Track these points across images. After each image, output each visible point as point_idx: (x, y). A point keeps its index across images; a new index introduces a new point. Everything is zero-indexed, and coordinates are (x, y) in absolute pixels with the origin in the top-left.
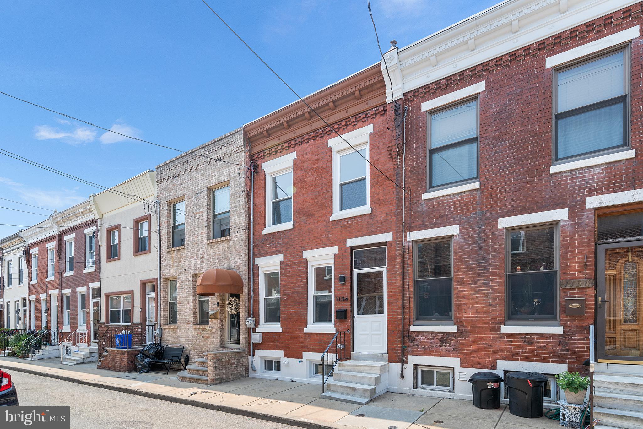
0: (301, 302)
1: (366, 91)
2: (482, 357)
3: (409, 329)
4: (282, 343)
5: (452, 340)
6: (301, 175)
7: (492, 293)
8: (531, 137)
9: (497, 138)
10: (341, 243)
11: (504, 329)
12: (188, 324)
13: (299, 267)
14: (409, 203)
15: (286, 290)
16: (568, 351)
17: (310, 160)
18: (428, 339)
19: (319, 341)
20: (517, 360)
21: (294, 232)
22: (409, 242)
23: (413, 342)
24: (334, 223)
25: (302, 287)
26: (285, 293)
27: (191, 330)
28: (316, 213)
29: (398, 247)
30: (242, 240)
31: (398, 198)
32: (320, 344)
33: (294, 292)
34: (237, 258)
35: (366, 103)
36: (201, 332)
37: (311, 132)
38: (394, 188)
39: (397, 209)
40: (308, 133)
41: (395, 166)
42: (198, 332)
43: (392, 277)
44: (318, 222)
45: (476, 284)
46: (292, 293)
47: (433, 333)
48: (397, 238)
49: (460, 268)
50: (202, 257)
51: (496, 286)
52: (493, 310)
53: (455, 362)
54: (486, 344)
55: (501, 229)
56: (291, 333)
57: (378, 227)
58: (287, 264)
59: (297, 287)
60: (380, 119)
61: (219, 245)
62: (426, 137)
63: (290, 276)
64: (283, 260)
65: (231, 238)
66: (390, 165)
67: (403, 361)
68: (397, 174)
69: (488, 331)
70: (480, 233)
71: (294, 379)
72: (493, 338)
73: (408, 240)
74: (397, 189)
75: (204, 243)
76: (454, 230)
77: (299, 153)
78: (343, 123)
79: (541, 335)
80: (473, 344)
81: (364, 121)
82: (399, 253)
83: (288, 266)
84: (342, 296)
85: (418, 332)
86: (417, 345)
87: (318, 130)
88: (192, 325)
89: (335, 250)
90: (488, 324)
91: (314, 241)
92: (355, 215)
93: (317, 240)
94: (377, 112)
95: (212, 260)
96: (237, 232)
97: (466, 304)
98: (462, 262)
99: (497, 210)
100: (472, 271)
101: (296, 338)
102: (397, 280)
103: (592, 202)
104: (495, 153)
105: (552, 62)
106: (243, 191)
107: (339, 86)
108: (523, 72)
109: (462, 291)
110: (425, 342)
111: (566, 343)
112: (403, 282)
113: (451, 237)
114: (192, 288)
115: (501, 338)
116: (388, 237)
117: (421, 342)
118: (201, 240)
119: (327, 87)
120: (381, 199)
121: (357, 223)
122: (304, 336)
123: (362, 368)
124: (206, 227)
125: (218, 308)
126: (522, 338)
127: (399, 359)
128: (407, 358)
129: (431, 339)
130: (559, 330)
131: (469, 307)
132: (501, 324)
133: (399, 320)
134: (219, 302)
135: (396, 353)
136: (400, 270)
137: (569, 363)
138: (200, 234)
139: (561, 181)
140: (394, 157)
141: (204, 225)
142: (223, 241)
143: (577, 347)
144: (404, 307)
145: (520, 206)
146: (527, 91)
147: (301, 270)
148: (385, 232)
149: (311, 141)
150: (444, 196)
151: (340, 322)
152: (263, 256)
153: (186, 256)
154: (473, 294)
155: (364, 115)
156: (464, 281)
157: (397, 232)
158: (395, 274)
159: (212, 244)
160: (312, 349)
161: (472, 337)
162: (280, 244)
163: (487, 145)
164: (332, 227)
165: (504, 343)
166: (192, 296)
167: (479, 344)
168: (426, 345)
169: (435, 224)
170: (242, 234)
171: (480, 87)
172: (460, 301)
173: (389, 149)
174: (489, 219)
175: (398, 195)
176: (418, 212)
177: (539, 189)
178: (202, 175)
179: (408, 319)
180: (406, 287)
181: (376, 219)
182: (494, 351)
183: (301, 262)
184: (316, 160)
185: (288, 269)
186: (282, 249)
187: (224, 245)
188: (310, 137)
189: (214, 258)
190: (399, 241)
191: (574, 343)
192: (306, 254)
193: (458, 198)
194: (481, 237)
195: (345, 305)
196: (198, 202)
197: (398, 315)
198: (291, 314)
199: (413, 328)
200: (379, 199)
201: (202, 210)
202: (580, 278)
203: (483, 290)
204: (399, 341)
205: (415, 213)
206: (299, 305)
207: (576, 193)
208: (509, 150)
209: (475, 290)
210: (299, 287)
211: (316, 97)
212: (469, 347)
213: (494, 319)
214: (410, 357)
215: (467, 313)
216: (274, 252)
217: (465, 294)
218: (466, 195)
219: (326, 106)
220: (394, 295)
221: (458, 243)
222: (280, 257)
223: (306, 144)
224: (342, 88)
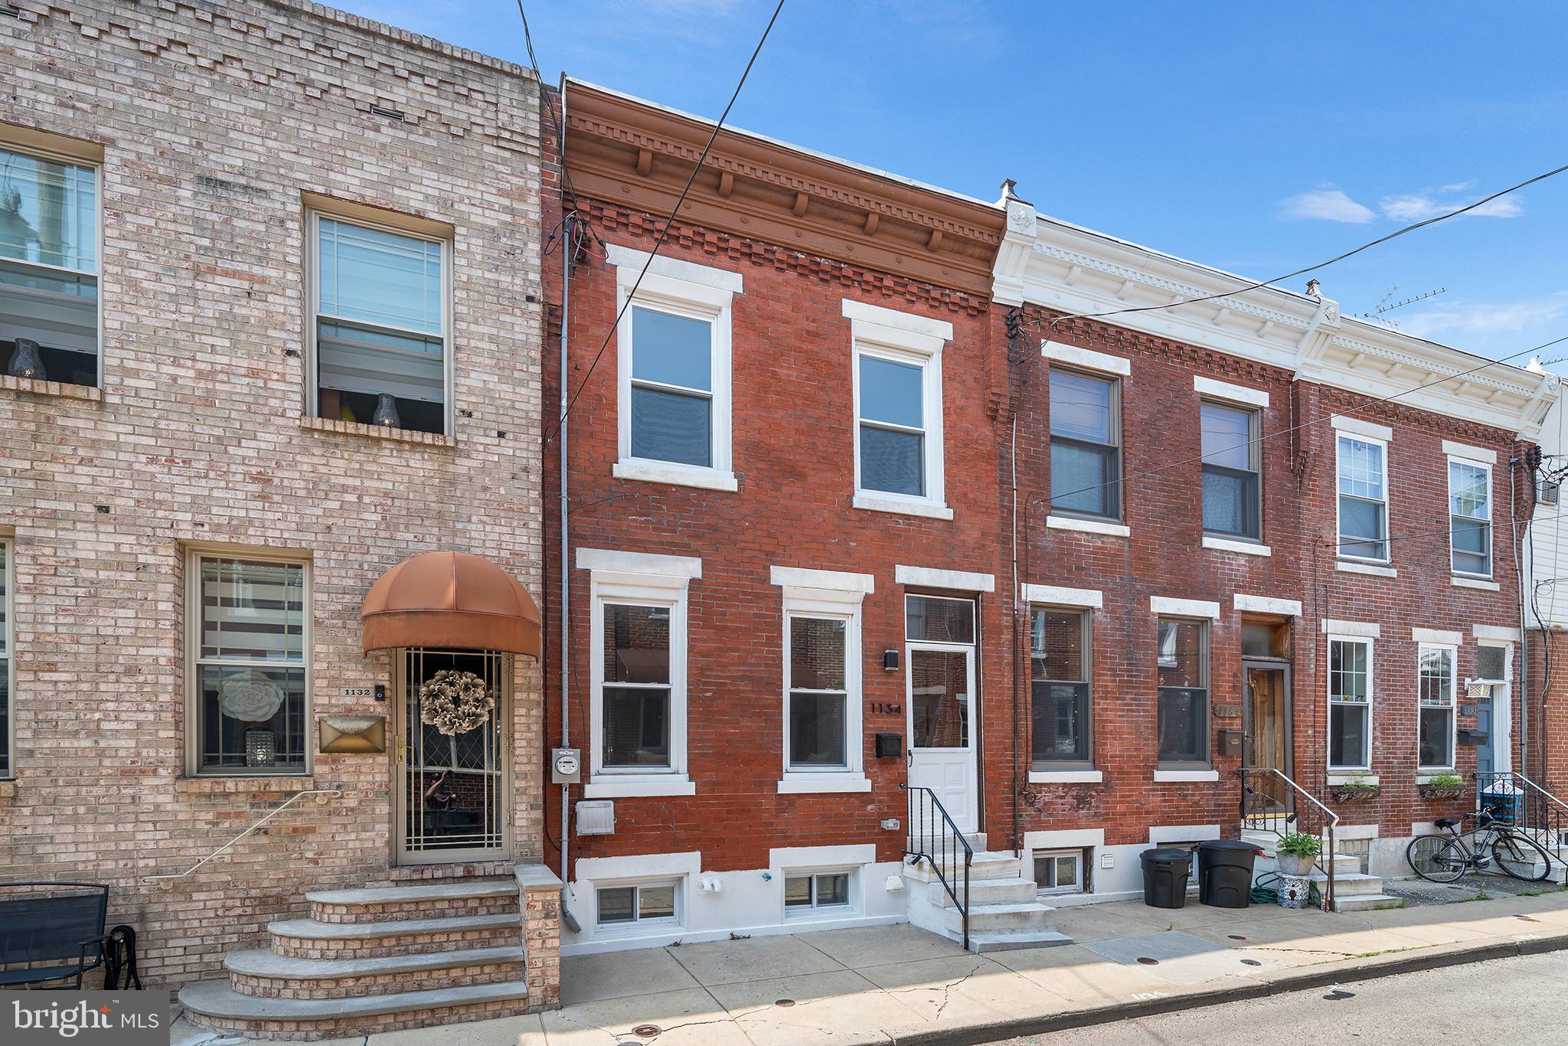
0: (766, 707)
1: (950, 244)
2: (1132, 825)
3: (1027, 779)
4: (697, 827)
5: (1092, 797)
6: (761, 349)
7: (1143, 716)
8: (1183, 483)
9: (1146, 464)
10: (883, 573)
11: (1160, 776)
12: (125, 773)
13: (760, 608)
14: (1023, 523)
15: (711, 670)
16: (1220, 805)
17: (788, 323)
18: (1057, 797)
19: (821, 815)
20: (1171, 824)
21: (738, 503)
22: (1026, 603)
23: (1032, 804)
24: (861, 514)
25: (767, 665)
26: (708, 676)
27: (157, 806)
28: (811, 472)
29: (1006, 609)
30: (526, 470)
31: (1003, 506)
32: (824, 823)
33: (742, 678)
34: (497, 529)
35: (947, 269)
36: (247, 808)
37: (802, 252)
38: (995, 483)
39: (1002, 530)
40: (788, 248)
41: (999, 440)
42: (223, 810)
43: (995, 670)
44: (816, 500)
45: (1124, 699)
46: (734, 679)
47: (1065, 785)
48: (1003, 590)
49: (1104, 669)
50: (262, 478)
51: (1147, 705)
52: (1145, 745)
53: (1093, 837)
54: (1137, 801)
55: (1154, 614)
56: (729, 797)
57: (966, 556)
58: (715, 591)
59: (752, 665)
60: (970, 325)
61: (388, 457)
62: (1043, 406)
63: (726, 628)
64: (699, 575)
65: (461, 446)
66: (986, 431)
67: (1016, 845)
68: (1002, 458)
69: (1139, 779)
70: (1128, 613)
71: (738, 930)
72: (1145, 790)
73: (1023, 598)
74: (1001, 488)
75: (280, 421)
76: (1093, 598)
77: (754, 286)
78: (888, 282)
79: (1195, 783)
80: (1121, 802)
81: (932, 306)
82: (1006, 621)
83: (719, 599)
84: (886, 700)
85: (1042, 785)
86: (1040, 810)
87: (820, 257)
88: (170, 780)
89: (866, 583)
90: (1139, 767)
91: (805, 545)
92: (917, 514)
93: (815, 546)
94: (964, 304)
95: (336, 505)
96: (501, 435)
97: (1111, 733)
98: (1106, 658)
99: (1148, 582)
100: (1119, 676)
101: (749, 811)
102: (1003, 676)
103: (1244, 602)
104: (1144, 488)
105: (1204, 385)
106: (530, 299)
107: (910, 194)
108: (1172, 378)
109: (1106, 710)
110: (1052, 803)
111: (1219, 795)
112: (1015, 683)
113: (1087, 610)
114: (165, 606)
115: (1154, 790)
116: (985, 583)
117: (1046, 804)
118: (251, 399)
119: (881, 173)
120: (971, 496)
121: (920, 532)
122: (774, 803)
124: (290, 353)
125: (380, 709)
126: (1177, 789)
127: (1008, 841)
128: (1022, 838)
129: (1062, 797)
130: (1213, 776)
131: (1115, 739)
132: (1153, 767)
133: (1008, 761)
134: (387, 684)
135: (1003, 830)
136: (1008, 657)
137: (1222, 822)
138: (243, 371)
139: (1213, 562)
140: (1000, 419)
141: (280, 343)
142: (414, 445)
143: (1228, 800)
144: (1015, 730)
145: (1173, 584)
146: (1177, 410)
147: (760, 616)
148: (980, 571)
149: (791, 275)
150: (1080, 532)
151: (881, 763)
152: (617, 547)
153: (115, 446)
154: (1120, 716)
155: (936, 293)
156: (1108, 692)
157: (1003, 577)
158: (1000, 664)
159: (340, 440)
160: (801, 837)
161: (1120, 791)
162: (688, 526)
163: (1135, 469)
164: (858, 524)
165: (1155, 800)
166: (169, 643)
167: (1128, 802)
168: (1054, 809)
169: (1066, 579)
170: (527, 450)
171: (1120, 365)
172: (1103, 727)
173: (994, 398)
174: (1139, 592)
175: (1003, 501)
176: (1039, 547)
177: (1192, 565)
178: (257, 114)
179: (1023, 758)
180: (1021, 692)
181: (962, 537)
182: (1147, 813)
183: (767, 595)
184: (808, 332)
185: (719, 606)
186: (694, 544)
187: (421, 465)
188: (793, 262)
189: (353, 498)
190: (1007, 597)
191: (1225, 794)
192: (779, 575)
193: (1099, 544)
194: (1130, 620)
195: (892, 723)
196: (226, 222)
197: (1006, 749)
198: (728, 741)
199: (1034, 777)
200: (966, 495)
201: (257, 270)
202: (1230, 703)
203: (1133, 711)
204: (1007, 806)
205: (1035, 547)
206: (759, 715)
207: (1225, 585)
208: (1161, 490)
209: (1123, 710)
210: (760, 665)
211: (848, 176)
212: (1116, 808)
213: (1146, 759)
214: (1028, 836)
215: (1113, 748)
216: (662, 543)
217: (1110, 715)
218: (1112, 543)
219: (855, 213)
220: (999, 708)
221: (1100, 623)
222: (692, 567)
223: (773, 271)
224: (912, 203)
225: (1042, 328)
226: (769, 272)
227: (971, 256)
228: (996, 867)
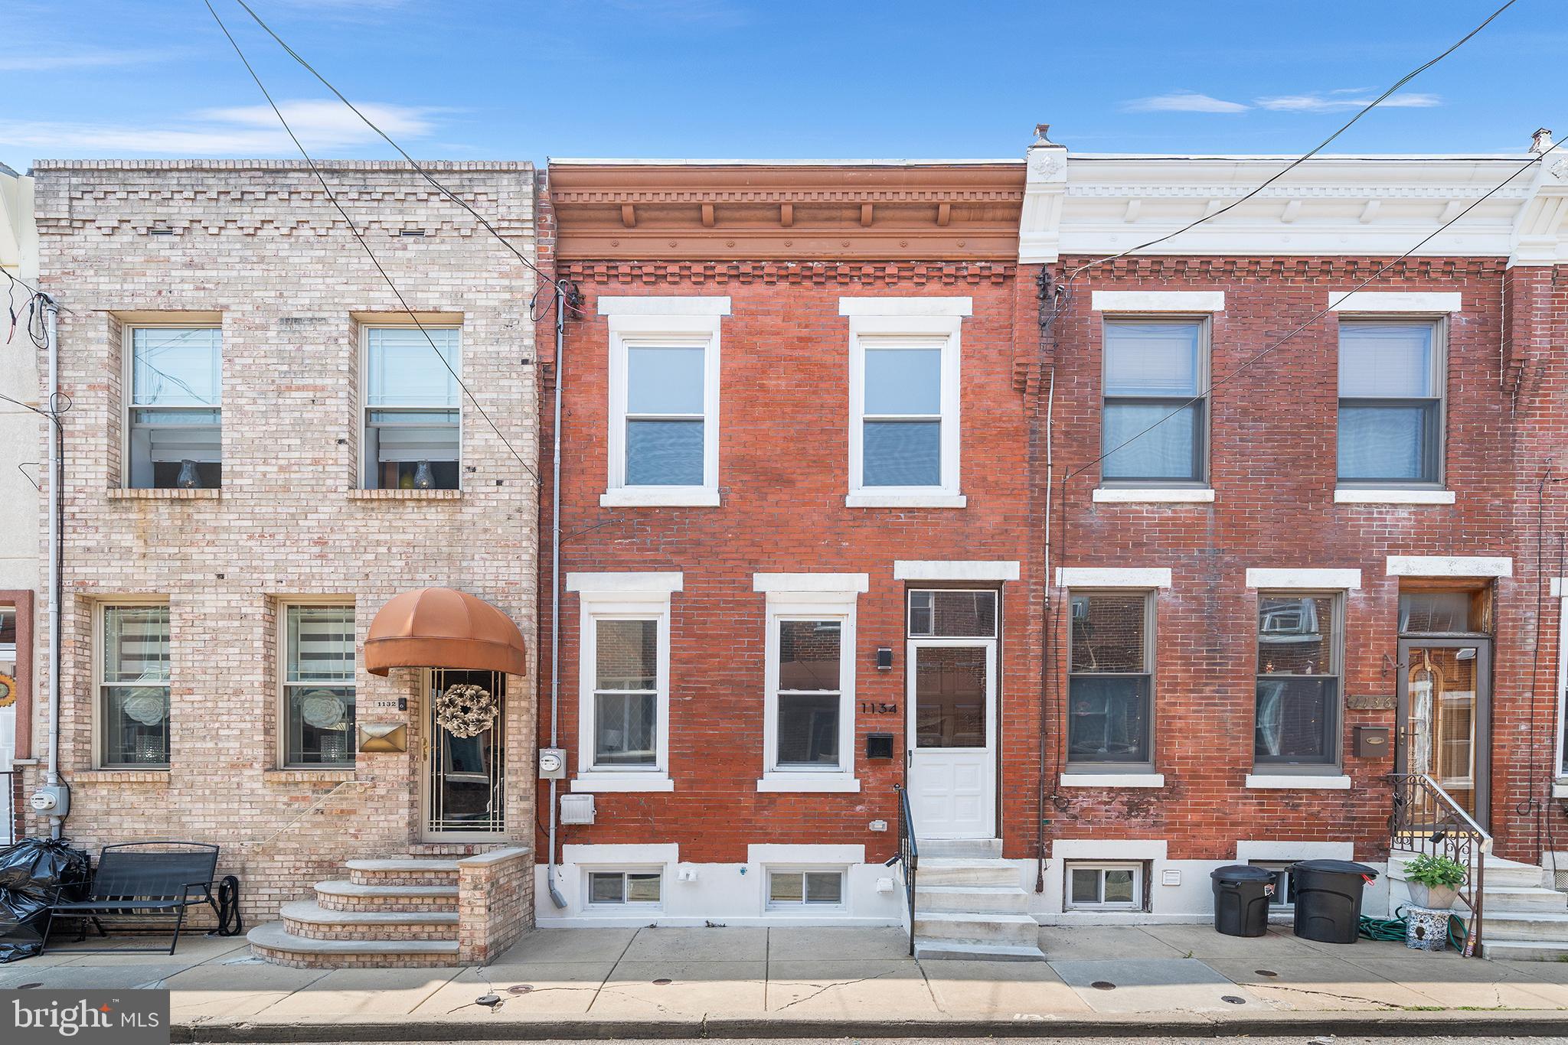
0: (746, 709)
1: (965, 213)
2: (1210, 837)
3: (1058, 782)
4: (676, 821)
5: (1150, 804)
6: (749, 365)
7: (1231, 711)
8: (1305, 427)
9: (1245, 412)
10: (880, 570)
11: (1253, 781)
12: (233, 766)
13: (740, 615)
14: (1060, 501)
15: (691, 676)
16: (1354, 819)
17: (778, 334)
18: (1100, 803)
19: (805, 815)
20: (1273, 839)
21: (722, 516)
22: (1061, 589)
23: (1064, 810)
24: (856, 513)
25: (748, 669)
26: (688, 682)
27: (252, 790)
28: (800, 478)
29: (1034, 597)
30: (519, 511)
31: (1033, 485)
32: (806, 821)
33: (722, 682)
34: (496, 563)
35: (961, 241)
36: (309, 794)
37: (792, 261)
38: (1024, 461)
39: (1032, 511)
40: (777, 260)
41: (1029, 413)
42: (294, 795)
43: (1018, 664)
44: (804, 504)
45: (1201, 691)
46: (714, 683)
47: (1111, 789)
48: (1031, 577)
49: (1172, 658)
50: (321, 542)
51: (1239, 698)
52: (1232, 745)
53: (1154, 849)
54: (1218, 810)
55: (1251, 590)
56: (707, 794)
57: (982, 544)
58: (695, 602)
59: (733, 669)
60: (992, 294)
61: (411, 513)
62: (1094, 368)
63: (707, 636)
64: (680, 588)
65: (467, 497)
66: (1014, 406)
67: (1041, 853)
68: (1033, 432)
69: (1223, 784)
70: (1211, 591)
71: (713, 919)
72: (1231, 798)
73: (1058, 584)
74: (1031, 466)
75: (333, 496)
76: (1160, 577)
77: (742, 305)
78: (891, 269)
79: (1313, 792)
80: (1193, 811)
81: (946, 284)
82: (1035, 610)
83: (697, 609)
84: (881, 700)
85: (1078, 789)
86: (1075, 817)
87: (813, 261)
88: (260, 772)
89: (860, 582)
90: (1223, 771)
91: (791, 550)
92: (921, 506)
93: (803, 549)
94: (986, 273)
95: (371, 557)
96: (499, 483)
97: (1181, 730)
98: (1176, 644)
99: (1243, 552)
100: (1194, 664)
101: (727, 808)
102: (1029, 670)
103: (1398, 565)
104: (1241, 440)
105: (1342, 301)
106: (525, 362)
107: (905, 174)
108: (1292, 301)
109: (1175, 704)
110: (1092, 809)
111: (1353, 806)
112: (1044, 677)
113: (1150, 591)
114: (259, 644)
115: (1246, 798)
116: (1009, 571)
117: (1083, 810)
118: (313, 482)
119: (868, 162)
120: (990, 478)
121: (924, 524)
122: (753, 801)
123: (972, 875)
124: (341, 442)
125: (403, 717)
126: (1282, 798)
127: (1030, 849)
128: (1050, 847)
129: (1106, 803)
130: (1344, 782)
131: (1187, 738)
132: (1246, 771)
133: (1033, 763)
134: (408, 697)
135: (1024, 836)
136: (1036, 649)
137: (1357, 839)
138: (309, 461)
139: (1351, 519)
140: (1029, 390)
141: (333, 436)
142: (429, 501)
143: (1369, 812)
144: (1044, 730)
145: (1285, 552)
146: (1298, 340)
147: (742, 622)
148: (1001, 558)
149: (783, 285)
150: (1141, 504)
151: (873, 764)
152: (603, 570)
153: (227, 530)
154: (1195, 711)
155: (950, 269)
156: (1178, 684)
157: (1032, 563)
158: (1025, 657)
159: (375, 504)
160: (781, 834)
161: (1192, 797)
162: (671, 543)
163: (1228, 420)
164: (851, 523)
165: (1251, 808)
166: (261, 671)
167: (1205, 811)
168: (1096, 816)
169: (1119, 558)
170: (521, 493)
171: (1213, 301)
172: (1169, 724)
173: (1020, 369)
174: (1228, 565)
175: (1033, 479)
176: (1081, 525)
177: (1317, 526)
178: (320, 260)
179: (1054, 760)
180: (1052, 688)
181: (978, 524)
182: (1232, 824)
183: (749, 602)
184: (800, 339)
185: (699, 615)
186: (676, 559)
187: (436, 516)
188: (784, 272)
189: (383, 550)
190: (1035, 584)
191: (1364, 805)
192: (761, 582)
193: (1169, 513)
194: (1213, 598)
195: (887, 722)
196: (299, 349)
197: (1030, 750)
198: (707, 742)
199: (1066, 780)
200: (984, 479)
201: (319, 382)
202: (1375, 693)
203: (1215, 705)
204: (1031, 809)
205: (1076, 526)
206: (739, 717)
207: (1373, 546)
208: (1268, 440)
209: (1200, 704)
210: (740, 669)
211: (832, 175)
212: (1185, 817)
213: (1234, 761)
214: (1057, 844)
215: (1182, 748)
216: (645, 562)
217: (1181, 710)
218: (1186, 511)
219: (846, 208)
220: (1021, 705)
221: (1167, 605)
222: (674, 581)
223: (764, 286)
224: (909, 183)
225: (1094, 278)
226: (759, 288)
227: (993, 220)
228: (988, 874)
